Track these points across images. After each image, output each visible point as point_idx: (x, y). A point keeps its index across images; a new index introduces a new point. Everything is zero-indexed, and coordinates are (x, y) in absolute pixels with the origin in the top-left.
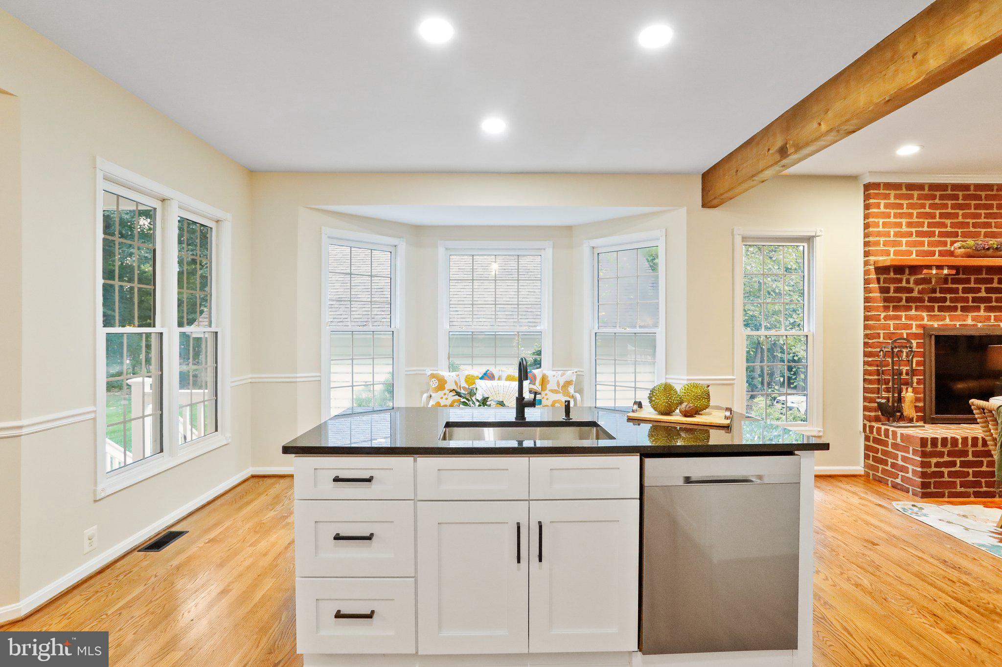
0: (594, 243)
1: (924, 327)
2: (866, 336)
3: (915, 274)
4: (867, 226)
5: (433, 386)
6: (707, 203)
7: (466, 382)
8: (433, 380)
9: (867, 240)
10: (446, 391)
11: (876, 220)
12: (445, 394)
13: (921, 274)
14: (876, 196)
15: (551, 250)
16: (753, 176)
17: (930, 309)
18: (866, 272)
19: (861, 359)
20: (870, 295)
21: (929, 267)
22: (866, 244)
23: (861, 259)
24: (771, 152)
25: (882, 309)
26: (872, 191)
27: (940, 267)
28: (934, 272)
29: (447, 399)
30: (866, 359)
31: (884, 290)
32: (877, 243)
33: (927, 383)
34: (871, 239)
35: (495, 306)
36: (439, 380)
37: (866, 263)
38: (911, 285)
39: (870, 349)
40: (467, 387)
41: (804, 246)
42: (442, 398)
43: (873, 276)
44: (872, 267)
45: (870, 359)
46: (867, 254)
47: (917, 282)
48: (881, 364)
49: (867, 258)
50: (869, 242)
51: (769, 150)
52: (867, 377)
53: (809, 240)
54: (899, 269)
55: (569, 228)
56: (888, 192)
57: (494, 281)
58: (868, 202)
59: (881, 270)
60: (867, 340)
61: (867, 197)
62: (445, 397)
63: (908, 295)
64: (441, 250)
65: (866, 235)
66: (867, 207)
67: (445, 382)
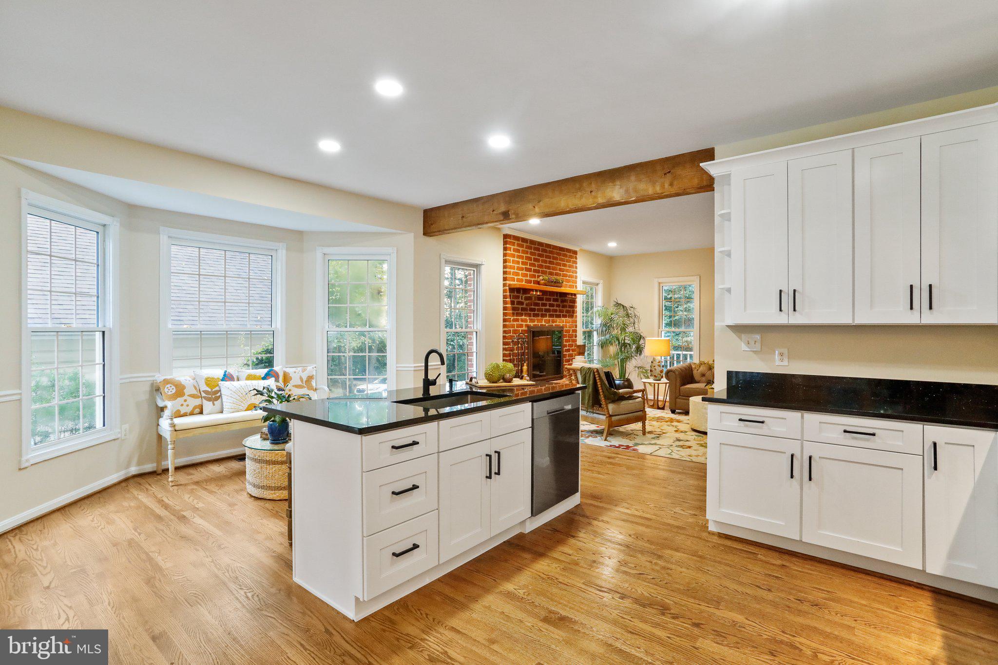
0: (327, 250)
1: (527, 326)
2: (504, 332)
3: (526, 294)
4: (505, 261)
5: (170, 393)
6: (426, 233)
7: (208, 385)
8: (168, 386)
9: (505, 270)
10: (186, 397)
11: (510, 258)
12: (185, 401)
13: (529, 293)
14: (510, 243)
15: (284, 251)
16: (479, 224)
17: (530, 315)
18: (504, 291)
19: (501, 346)
20: (507, 305)
21: (532, 290)
22: (505, 273)
23: (502, 282)
24: (495, 212)
25: (511, 315)
26: (508, 240)
27: (536, 291)
28: (534, 293)
29: (188, 405)
30: (504, 347)
31: (512, 303)
32: (510, 273)
33: (529, 360)
34: (508, 270)
35: (225, 303)
36: (176, 386)
37: (504, 285)
38: (523, 300)
39: (507, 340)
40: (210, 390)
41: (474, 271)
42: (182, 405)
43: (508, 294)
44: (508, 288)
45: (507, 347)
46: (505, 279)
47: (526, 299)
48: (512, 350)
49: (505, 282)
50: (506, 271)
51: (493, 211)
52: (505, 358)
53: (477, 266)
54: (518, 290)
55: (300, 233)
56: (514, 241)
57: (224, 278)
58: (506, 246)
59: (512, 290)
60: (504, 335)
61: (505, 243)
62: (185, 404)
63: (522, 306)
64: (164, 238)
65: (505, 267)
66: (505, 249)
67: (184, 387)
